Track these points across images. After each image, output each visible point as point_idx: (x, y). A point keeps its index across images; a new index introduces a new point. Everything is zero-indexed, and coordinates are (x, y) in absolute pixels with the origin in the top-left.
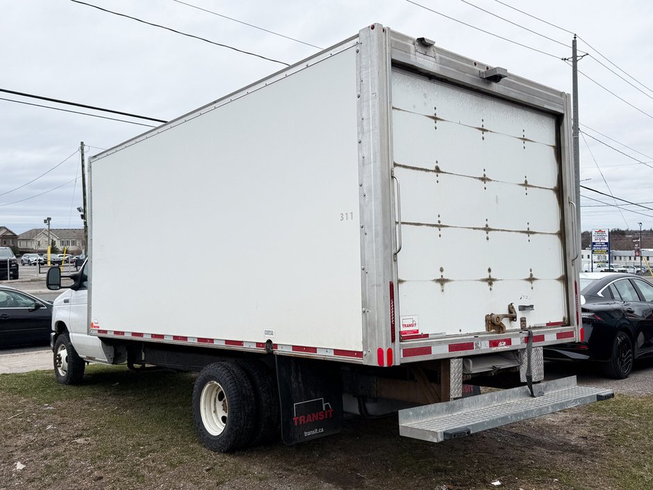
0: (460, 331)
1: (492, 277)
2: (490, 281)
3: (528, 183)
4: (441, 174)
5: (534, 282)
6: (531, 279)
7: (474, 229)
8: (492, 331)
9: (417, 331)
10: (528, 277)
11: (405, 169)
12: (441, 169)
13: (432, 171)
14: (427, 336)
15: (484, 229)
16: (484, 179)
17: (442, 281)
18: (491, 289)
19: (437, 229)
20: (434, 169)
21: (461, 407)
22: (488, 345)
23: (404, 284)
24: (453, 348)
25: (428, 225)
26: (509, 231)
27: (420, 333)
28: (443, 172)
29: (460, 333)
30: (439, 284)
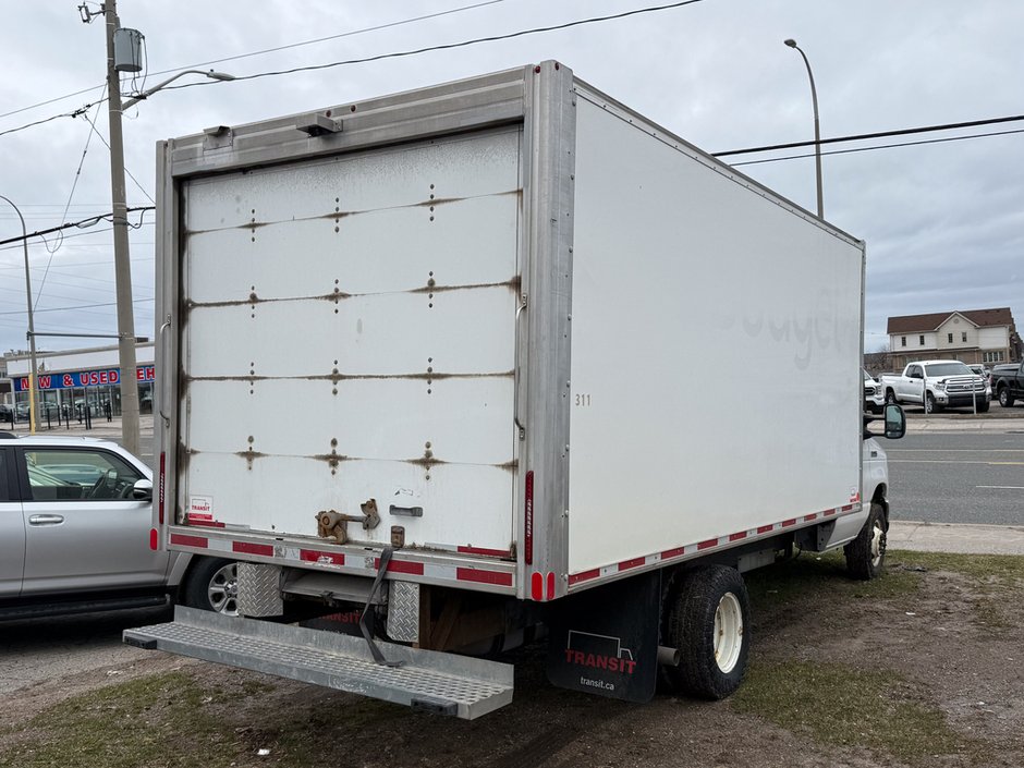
0: (273, 527)
1: (338, 453)
2: (334, 460)
3: (437, 285)
4: (259, 304)
5: (434, 469)
6: (427, 461)
7: (310, 378)
8: (330, 537)
9: (210, 517)
10: (422, 456)
11: (207, 308)
12: (259, 297)
13: (246, 302)
14: (222, 525)
15: (330, 377)
16: (335, 297)
17: (250, 455)
18: (333, 473)
19: (249, 382)
20: (248, 298)
21: (254, 631)
22: (298, 555)
23: (197, 456)
24: (237, 547)
25: (234, 378)
26: (382, 377)
27: (214, 520)
28: (261, 301)
29: (271, 530)
30: (245, 460)
